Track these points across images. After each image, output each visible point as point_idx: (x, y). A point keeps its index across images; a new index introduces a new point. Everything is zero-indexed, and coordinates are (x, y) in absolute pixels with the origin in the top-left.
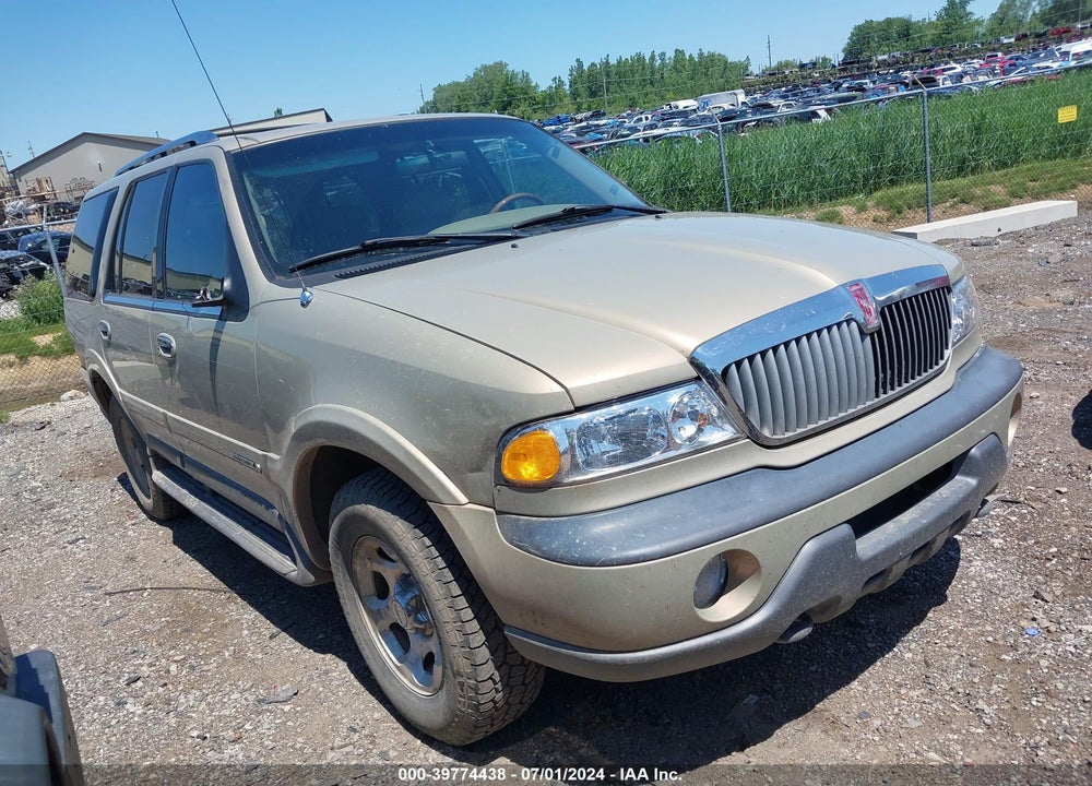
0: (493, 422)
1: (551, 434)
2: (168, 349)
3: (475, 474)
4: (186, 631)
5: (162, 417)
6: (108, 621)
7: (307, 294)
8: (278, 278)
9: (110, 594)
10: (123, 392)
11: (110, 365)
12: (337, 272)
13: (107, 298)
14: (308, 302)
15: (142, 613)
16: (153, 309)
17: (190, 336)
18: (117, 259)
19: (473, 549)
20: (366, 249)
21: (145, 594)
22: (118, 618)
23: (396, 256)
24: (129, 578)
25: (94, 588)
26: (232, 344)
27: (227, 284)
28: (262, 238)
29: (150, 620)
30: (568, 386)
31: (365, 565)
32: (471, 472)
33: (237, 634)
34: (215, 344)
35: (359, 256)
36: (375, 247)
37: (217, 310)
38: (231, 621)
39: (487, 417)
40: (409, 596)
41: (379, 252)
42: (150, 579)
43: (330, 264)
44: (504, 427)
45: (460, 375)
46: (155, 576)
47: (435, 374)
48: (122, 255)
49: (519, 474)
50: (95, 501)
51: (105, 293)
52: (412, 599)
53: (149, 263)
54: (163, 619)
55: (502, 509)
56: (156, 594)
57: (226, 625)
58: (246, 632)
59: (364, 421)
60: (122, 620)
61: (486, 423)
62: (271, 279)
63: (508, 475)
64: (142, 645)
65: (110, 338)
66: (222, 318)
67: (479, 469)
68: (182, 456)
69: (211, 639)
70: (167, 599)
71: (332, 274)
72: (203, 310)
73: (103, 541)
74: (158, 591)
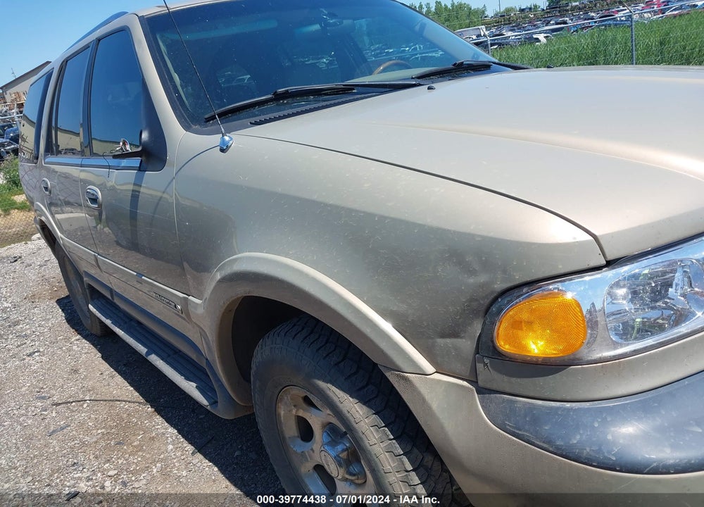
0: (483, 278)
1: (569, 296)
2: (94, 200)
3: (448, 340)
4: (119, 443)
5: (93, 258)
6: (54, 431)
7: (227, 138)
8: (194, 127)
9: (58, 404)
10: (63, 236)
11: (53, 217)
12: (253, 120)
13: (47, 160)
14: (228, 147)
15: (81, 424)
16: (82, 166)
17: (113, 189)
18: (53, 132)
19: (442, 427)
20: (278, 97)
21: (85, 406)
22: (62, 429)
23: (306, 105)
24: (72, 389)
25: (44, 398)
26: (151, 195)
27: (145, 136)
28: (177, 91)
29: (88, 431)
30: (597, 233)
31: (290, 411)
32: (443, 336)
33: (163, 448)
34: (135, 196)
35: (271, 105)
36: (286, 95)
37: (136, 162)
38: (157, 435)
39: (473, 273)
40: (340, 448)
41: (290, 100)
42: (89, 391)
43: (244, 113)
44: (499, 286)
45: (430, 221)
46: (93, 389)
47: (394, 220)
48: (57, 129)
49: (525, 348)
50: (49, 319)
51: (45, 156)
52: (343, 451)
53: (78, 134)
54: (99, 431)
55: (488, 386)
56: (94, 406)
57: (153, 439)
58: (171, 447)
59: (301, 273)
60: (65, 430)
61: (471, 281)
62: (187, 128)
63: (504, 346)
64: (81, 458)
65: (50, 192)
66: (141, 169)
67: (455, 334)
68: (111, 291)
69: (140, 453)
70: (103, 409)
71: (247, 121)
72: (124, 162)
73: (53, 354)
74: (96, 403)
